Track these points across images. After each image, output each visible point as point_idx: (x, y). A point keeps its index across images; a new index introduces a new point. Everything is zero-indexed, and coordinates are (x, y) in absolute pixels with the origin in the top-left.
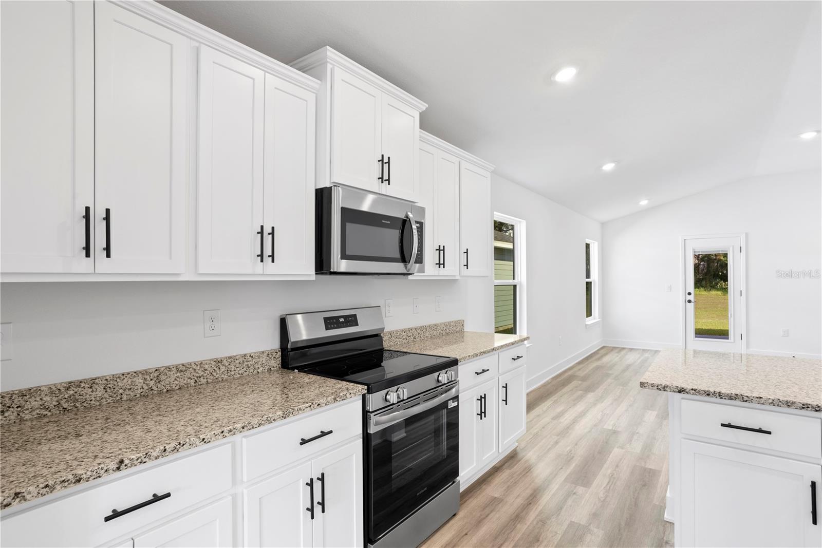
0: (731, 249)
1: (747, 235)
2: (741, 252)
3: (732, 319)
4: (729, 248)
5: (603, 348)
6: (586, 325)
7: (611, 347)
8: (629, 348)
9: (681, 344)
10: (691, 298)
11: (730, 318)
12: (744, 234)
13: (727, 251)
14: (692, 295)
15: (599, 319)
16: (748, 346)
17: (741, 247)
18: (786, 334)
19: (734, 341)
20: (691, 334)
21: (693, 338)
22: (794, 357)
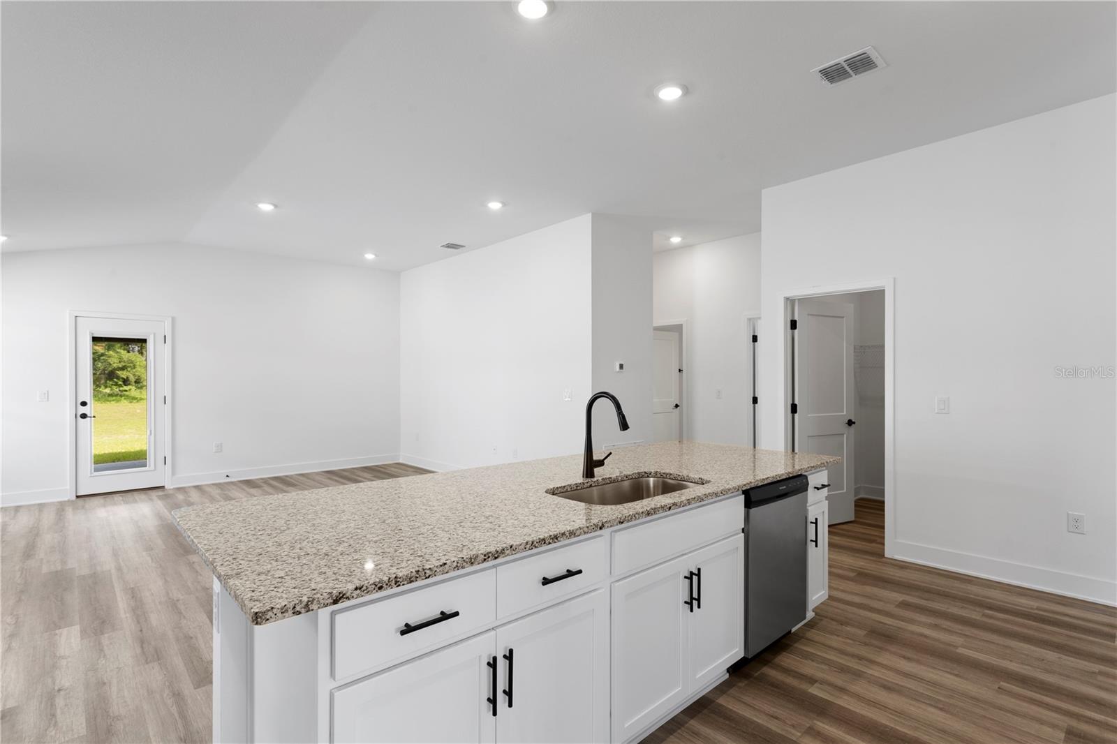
0: (152, 337)
1: (173, 319)
2: (165, 342)
3: (153, 437)
4: (148, 337)
9: (69, 487)
10: (86, 410)
11: (150, 436)
12: (170, 319)
14: (88, 405)
16: (173, 473)
17: (165, 336)
18: (220, 448)
19: (153, 469)
20: (87, 465)
21: (91, 473)
22: (227, 476)
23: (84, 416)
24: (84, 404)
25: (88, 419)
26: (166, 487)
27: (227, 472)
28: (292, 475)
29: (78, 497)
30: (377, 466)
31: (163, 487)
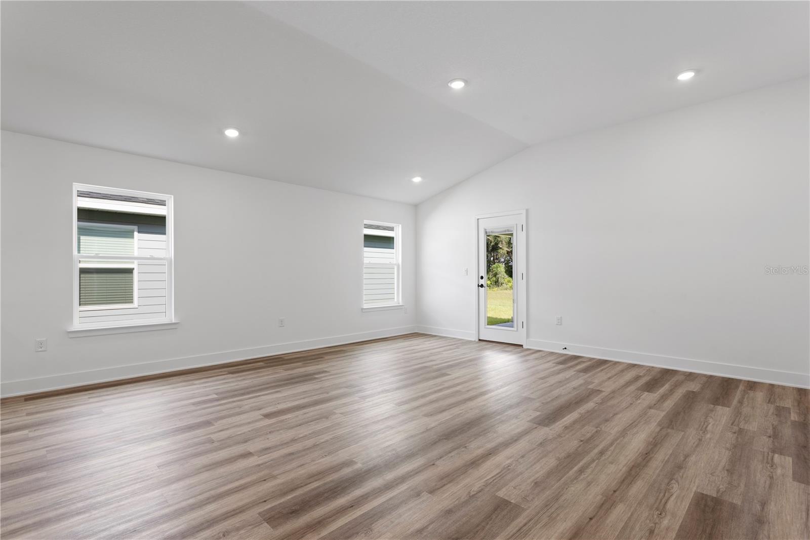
2: (522, 231)
4: (514, 227)
6: (362, 309)
12: (525, 211)
13: (512, 231)
17: (522, 225)
18: (560, 322)
19: (516, 330)
20: (483, 321)
21: (485, 326)
22: (565, 348)
23: (482, 286)
24: (482, 278)
25: (484, 288)
26: (524, 346)
27: (565, 344)
29: (480, 340)
31: (521, 346)
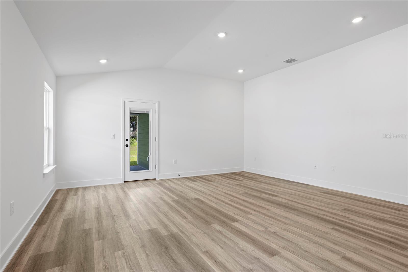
0: (151, 110)
1: (159, 102)
2: (156, 113)
3: (151, 156)
4: (150, 110)
5: (57, 192)
6: (44, 174)
7: (65, 189)
8: (82, 187)
9: (122, 177)
10: (128, 143)
11: (150, 155)
12: (158, 102)
13: (149, 112)
14: (129, 141)
15: (53, 165)
16: (159, 173)
17: (156, 110)
18: (176, 162)
19: (151, 171)
20: (128, 167)
21: (129, 172)
22: (179, 175)
23: (127, 146)
24: (127, 140)
25: (128, 147)
26: (156, 179)
27: (179, 173)
28: (203, 176)
29: (125, 182)
30: (235, 172)
31: (155, 179)
